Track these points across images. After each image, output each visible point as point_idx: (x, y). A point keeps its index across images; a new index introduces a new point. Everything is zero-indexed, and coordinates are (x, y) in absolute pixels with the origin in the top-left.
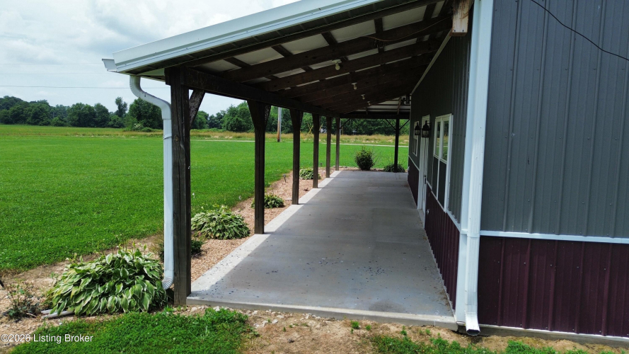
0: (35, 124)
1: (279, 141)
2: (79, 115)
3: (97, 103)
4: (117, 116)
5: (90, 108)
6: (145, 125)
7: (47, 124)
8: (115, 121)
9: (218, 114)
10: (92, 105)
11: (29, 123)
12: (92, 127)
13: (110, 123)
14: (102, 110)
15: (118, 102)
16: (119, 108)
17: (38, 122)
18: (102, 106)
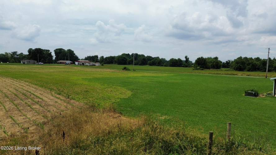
0: (159, 66)
1: (266, 77)
2: (172, 62)
3: (178, 58)
4: (185, 63)
5: (176, 60)
6: (201, 67)
7: (162, 66)
8: (184, 64)
9: (227, 62)
10: (177, 59)
11: (157, 65)
12: (176, 67)
13: (183, 65)
14: (180, 60)
15: (186, 57)
16: (186, 59)
17: (159, 65)
18: (180, 59)
